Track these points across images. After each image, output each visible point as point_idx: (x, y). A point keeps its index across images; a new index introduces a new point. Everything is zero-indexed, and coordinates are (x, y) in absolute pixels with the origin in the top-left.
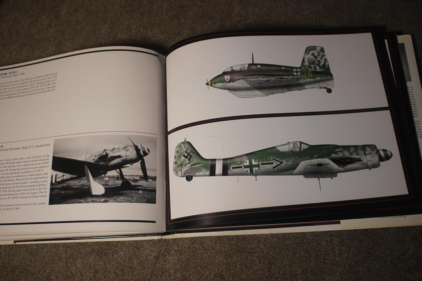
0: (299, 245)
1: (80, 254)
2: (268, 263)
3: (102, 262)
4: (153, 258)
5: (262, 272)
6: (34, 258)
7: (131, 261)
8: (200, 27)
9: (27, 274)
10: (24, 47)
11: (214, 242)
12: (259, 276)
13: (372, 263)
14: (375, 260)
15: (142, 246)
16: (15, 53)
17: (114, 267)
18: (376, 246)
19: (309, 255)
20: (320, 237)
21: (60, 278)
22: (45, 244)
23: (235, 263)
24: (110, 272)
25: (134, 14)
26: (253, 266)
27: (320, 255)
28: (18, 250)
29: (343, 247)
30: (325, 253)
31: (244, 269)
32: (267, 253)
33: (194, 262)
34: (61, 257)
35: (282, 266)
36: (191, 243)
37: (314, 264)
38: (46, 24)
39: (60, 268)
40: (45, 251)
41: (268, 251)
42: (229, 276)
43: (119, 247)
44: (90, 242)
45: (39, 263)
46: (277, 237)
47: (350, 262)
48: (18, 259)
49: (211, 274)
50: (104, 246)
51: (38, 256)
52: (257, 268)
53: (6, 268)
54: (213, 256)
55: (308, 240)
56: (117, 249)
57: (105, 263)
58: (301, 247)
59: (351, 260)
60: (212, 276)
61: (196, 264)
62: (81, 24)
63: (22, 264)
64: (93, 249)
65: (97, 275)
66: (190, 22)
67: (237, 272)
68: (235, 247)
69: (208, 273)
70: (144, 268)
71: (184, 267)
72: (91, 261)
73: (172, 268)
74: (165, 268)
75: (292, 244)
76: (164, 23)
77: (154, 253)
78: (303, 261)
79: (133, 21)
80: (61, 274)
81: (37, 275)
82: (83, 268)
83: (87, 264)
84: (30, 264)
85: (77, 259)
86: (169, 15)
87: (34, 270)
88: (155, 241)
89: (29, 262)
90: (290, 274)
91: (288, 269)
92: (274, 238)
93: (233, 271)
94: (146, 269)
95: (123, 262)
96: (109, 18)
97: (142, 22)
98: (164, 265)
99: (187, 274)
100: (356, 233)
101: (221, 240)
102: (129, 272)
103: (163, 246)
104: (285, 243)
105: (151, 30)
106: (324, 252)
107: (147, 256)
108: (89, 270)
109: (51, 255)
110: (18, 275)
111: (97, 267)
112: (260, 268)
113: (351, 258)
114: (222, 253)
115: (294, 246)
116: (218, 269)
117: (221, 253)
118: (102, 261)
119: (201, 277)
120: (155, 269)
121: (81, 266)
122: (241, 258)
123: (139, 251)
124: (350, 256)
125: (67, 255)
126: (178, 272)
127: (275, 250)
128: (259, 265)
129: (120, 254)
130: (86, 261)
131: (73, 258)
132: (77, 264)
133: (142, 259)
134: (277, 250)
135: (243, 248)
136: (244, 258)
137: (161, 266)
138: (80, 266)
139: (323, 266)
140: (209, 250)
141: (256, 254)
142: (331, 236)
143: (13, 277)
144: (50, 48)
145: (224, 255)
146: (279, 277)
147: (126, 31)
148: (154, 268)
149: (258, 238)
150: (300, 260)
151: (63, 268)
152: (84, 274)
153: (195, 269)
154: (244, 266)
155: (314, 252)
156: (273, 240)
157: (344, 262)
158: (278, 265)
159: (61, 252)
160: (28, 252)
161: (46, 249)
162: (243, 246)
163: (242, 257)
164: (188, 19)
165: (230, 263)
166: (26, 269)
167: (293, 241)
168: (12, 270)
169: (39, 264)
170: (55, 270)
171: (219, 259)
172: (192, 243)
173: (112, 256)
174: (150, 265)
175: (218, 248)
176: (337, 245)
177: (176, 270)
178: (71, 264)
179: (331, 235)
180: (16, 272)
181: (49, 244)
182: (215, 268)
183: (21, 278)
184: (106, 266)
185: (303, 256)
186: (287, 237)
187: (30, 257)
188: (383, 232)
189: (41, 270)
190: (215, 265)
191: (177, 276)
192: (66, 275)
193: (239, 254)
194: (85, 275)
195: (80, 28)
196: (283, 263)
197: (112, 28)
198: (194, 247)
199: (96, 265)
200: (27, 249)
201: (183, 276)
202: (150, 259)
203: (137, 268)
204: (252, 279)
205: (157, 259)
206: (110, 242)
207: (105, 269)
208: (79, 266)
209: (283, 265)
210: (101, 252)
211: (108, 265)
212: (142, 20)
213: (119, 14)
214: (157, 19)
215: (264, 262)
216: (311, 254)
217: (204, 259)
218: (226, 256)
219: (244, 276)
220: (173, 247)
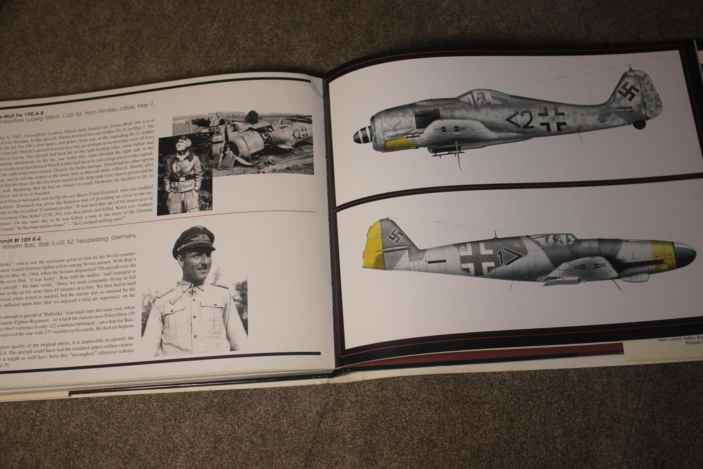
0: (556, 390)
1: (187, 411)
2: (508, 419)
3: (227, 424)
4: (315, 415)
5: (498, 433)
6: (107, 421)
7: (278, 421)
8: (383, 30)
9: (94, 448)
10: (66, 58)
11: (416, 388)
12: (492, 440)
13: (677, 418)
14: (681, 413)
15: (296, 396)
16: (51, 69)
17: (248, 432)
18: (683, 392)
19: (574, 406)
20: (591, 378)
21: (154, 453)
22: (126, 396)
23: (453, 421)
24: (241, 441)
25: (265, 6)
26: (483, 425)
27: (592, 406)
28: (77, 408)
29: (629, 394)
30: (599, 402)
31: (468, 429)
32: (506, 403)
33: (385, 421)
34: (155, 418)
35: (531, 425)
36: (378, 389)
37: (583, 420)
38: (105, 18)
39: (152, 436)
40: (125, 408)
41: (507, 401)
42: (444, 441)
43: (256, 398)
44: (204, 392)
45: (115, 428)
46: (521, 378)
47: (641, 416)
48: (76, 423)
49: (414, 439)
50: (229, 398)
51: (113, 416)
52: (490, 427)
53: (55, 439)
54: (416, 410)
55: (571, 383)
56: (253, 402)
57: (232, 426)
58: (560, 394)
59: (642, 413)
60: (416, 443)
61: (389, 423)
62: (169, 21)
63: (85, 432)
64: (211, 402)
65: (219, 446)
66: (364, 22)
67: (456, 435)
68: (452, 395)
69: (408, 437)
70: (300, 432)
71: (368, 428)
72: (208, 423)
73: (347, 431)
74: (336, 431)
75: (545, 389)
76: (318, 23)
77: (316, 407)
78: (564, 416)
79: (264, 17)
80: (156, 446)
81: (113, 449)
82: (194, 436)
83: (201, 428)
84: (99, 431)
85: (182, 421)
86: (328, 8)
87: (107, 441)
88: (317, 388)
89: (97, 427)
90: (543, 436)
91: (540, 428)
92: (516, 380)
93: (450, 433)
94: (303, 434)
95: (265, 422)
96: (221, 11)
97: (279, 20)
98: (334, 426)
99: (373, 439)
100: (649, 370)
101: (429, 384)
102: (274, 439)
103: (332, 395)
104: (534, 387)
105: (296, 34)
106: (597, 401)
107: (305, 412)
108: (205, 438)
109: (137, 414)
110: (78, 449)
111: (219, 433)
112: (494, 427)
113: (643, 409)
114: (431, 405)
115: (549, 392)
116: (424, 430)
117: (429, 405)
118: (227, 422)
119: (397, 443)
120: (318, 433)
121: (191, 431)
122: (462, 411)
123: (290, 404)
124: (640, 406)
125: (166, 414)
126: (358, 437)
127: (518, 399)
128: (493, 423)
129: (258, 411)
130: (199, 424)
131: (175, 419)
132: (184, 428)
133: (296, 417)
134: (521, 398)
135: (465, 395)
136: (468, 411)
137: (328, 428)
138: (189, 432)
139: (597, 424)
140: (409, 400)
141: (487, 406)
142: (609, 375)
143: (69, 454)
144: (115, 60)
145: (434, 408)
146: (525, 441)
147: (252, 35)
148: (317, 431)
149: (489, 380)
150: (559, 414)
151: (158, 435)
152: (196, 445)
153: (386, 432)
154: (467, 425)
155: (581, 401)
156: (514, 383)
157: (631, 417)
158: (524, 423)
159: (153, 410)
160: (94, 411)
161: (126, 405)
162: (465, 393)
163: (464, 410)
164: (361, 16)
165: (445, 420)
166: (92, 439)
167: (546, 384)
168: (67, 441)
169: (115, 430)
170: (144, 440)
171: (427, 414)
172: (380, 390)
173: (244, 414)
174: (310, 426)
175: (424, 397)
176: (619, 390)
177: (354, 434)
178: (173, 429)
179: (609, 373)
180: (75, 445)
181: (132, 395)
182: (420, 429)
183: (83, 454)
184: (235, 431)
185: (563, 408)
186: (537, 378)
187: (99, 420)
188: (693, 369)
189: (119, 441)
190: (420, 424)
191: (356, 443)
192: (163, 448)
193: (459, 406)
194: (198, 446)
195: (168, 27)
196: (532, 419)
197: (228, 29)
198: (384, 396)
199: (217, 429)
200: (92, 406)
201: (367, 443)
202: (311, 417)
203: (289, 432)
204: (481, 445)
205: (321, 416)
206: (239, 390)
207: (233, 435)
208: (187, 431)
209: (532, 423)
210: (226, 408)
211: (238, 428)
212: (280, 17)
213: (238, 5)
214: (306, 15)
215: (501, 418)
216: (577, 404)
217: (401, 416)
218: (437, 409)
219: (468, 441)
220: (348, 396)
